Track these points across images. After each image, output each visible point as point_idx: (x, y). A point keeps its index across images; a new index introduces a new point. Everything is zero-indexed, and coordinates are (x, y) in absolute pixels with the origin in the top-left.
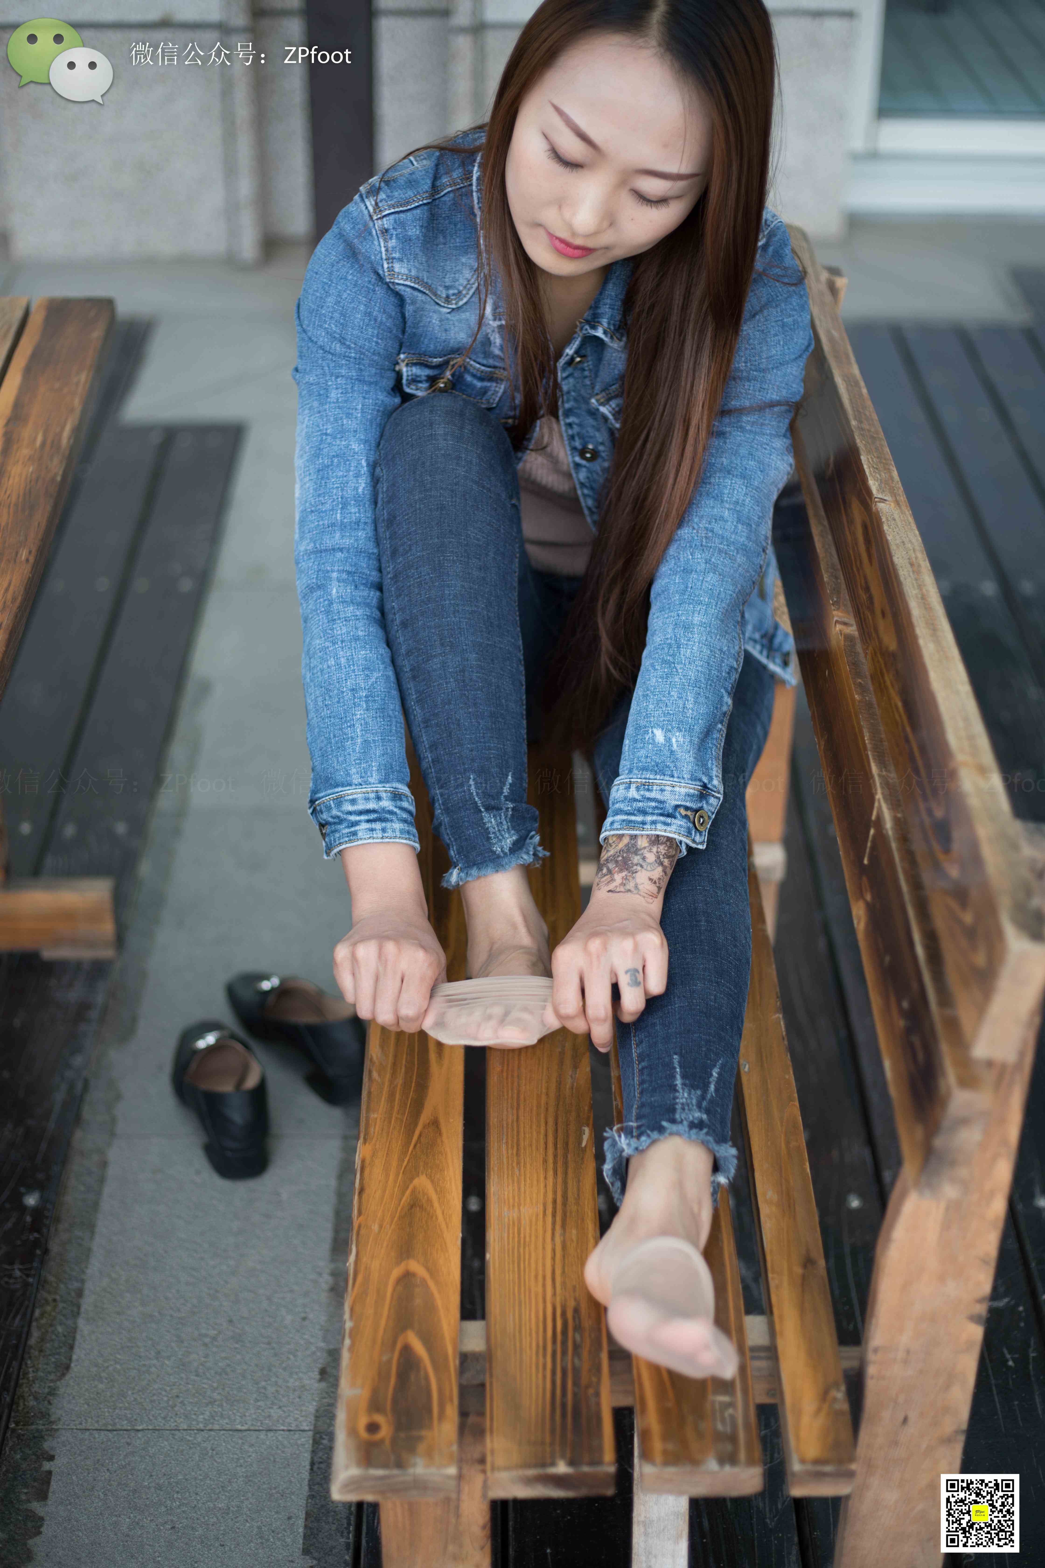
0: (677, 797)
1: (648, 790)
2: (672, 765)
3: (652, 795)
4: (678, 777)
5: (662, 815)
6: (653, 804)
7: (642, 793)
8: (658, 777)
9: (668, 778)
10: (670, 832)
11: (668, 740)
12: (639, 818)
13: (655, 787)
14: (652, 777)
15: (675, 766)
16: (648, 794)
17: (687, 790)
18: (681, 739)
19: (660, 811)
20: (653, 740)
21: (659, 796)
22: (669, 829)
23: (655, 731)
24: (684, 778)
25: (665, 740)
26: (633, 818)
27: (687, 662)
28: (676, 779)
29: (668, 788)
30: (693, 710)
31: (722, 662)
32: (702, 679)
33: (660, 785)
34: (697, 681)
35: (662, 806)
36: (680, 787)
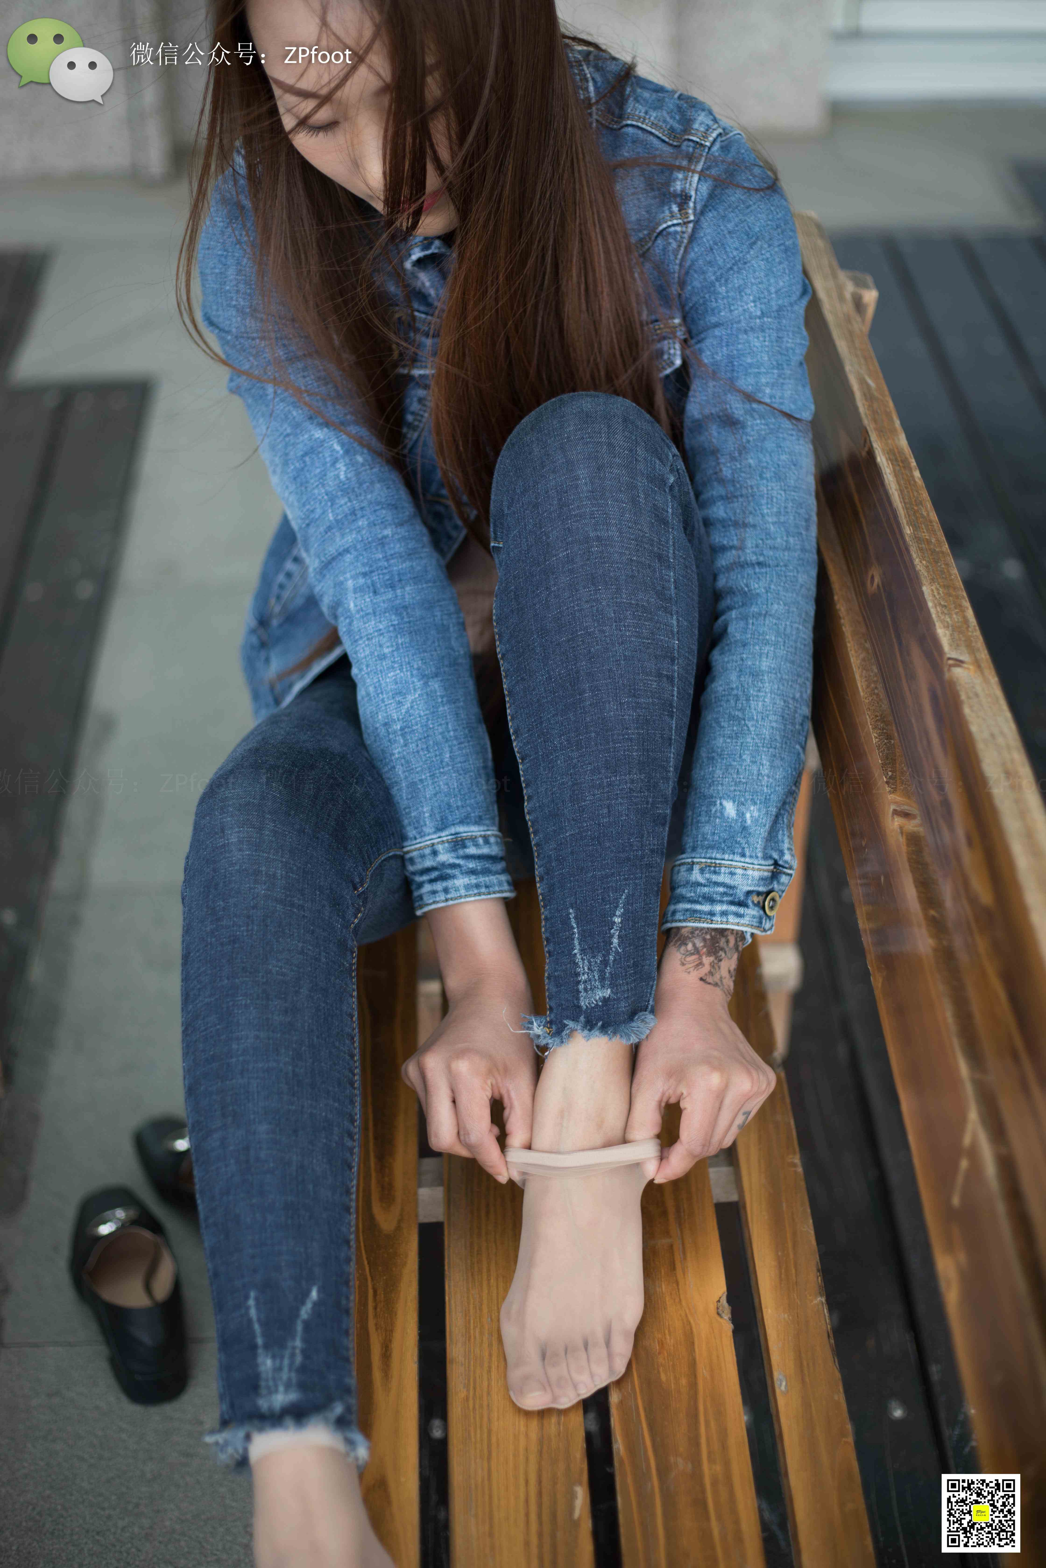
0: (750, 882)
1: (715, 872)
2: (743, 841)
3: (720, 879)
4: (751, 857)
5: (732, 903)
6: (721, 889)
7: (707, 876)
8: (726, 857)
9: (737, 858)
10: (743, 925)
11: (741, 815)
12: (706, 908)
13: (723, 870)
14: (718, 856)
15: (747, 842)
16: (714, 878)
17: (761, 873)
18: (756, 814)
19: (730, 899)
20: (722, 814)
21: (727, 880)
22: (742, 921)
23: (725, 803)
24: (757, 857)
25: (737, 814)
26: (698, 907)
27: (759, 717)
28: (748, 860)
29: (739, 871)
30: (768, 776)
31: (795, 712)
32: (778, 738)
33: (730, 867)
34: (772, 739)
35: (731, 892)
36: (753, 869)
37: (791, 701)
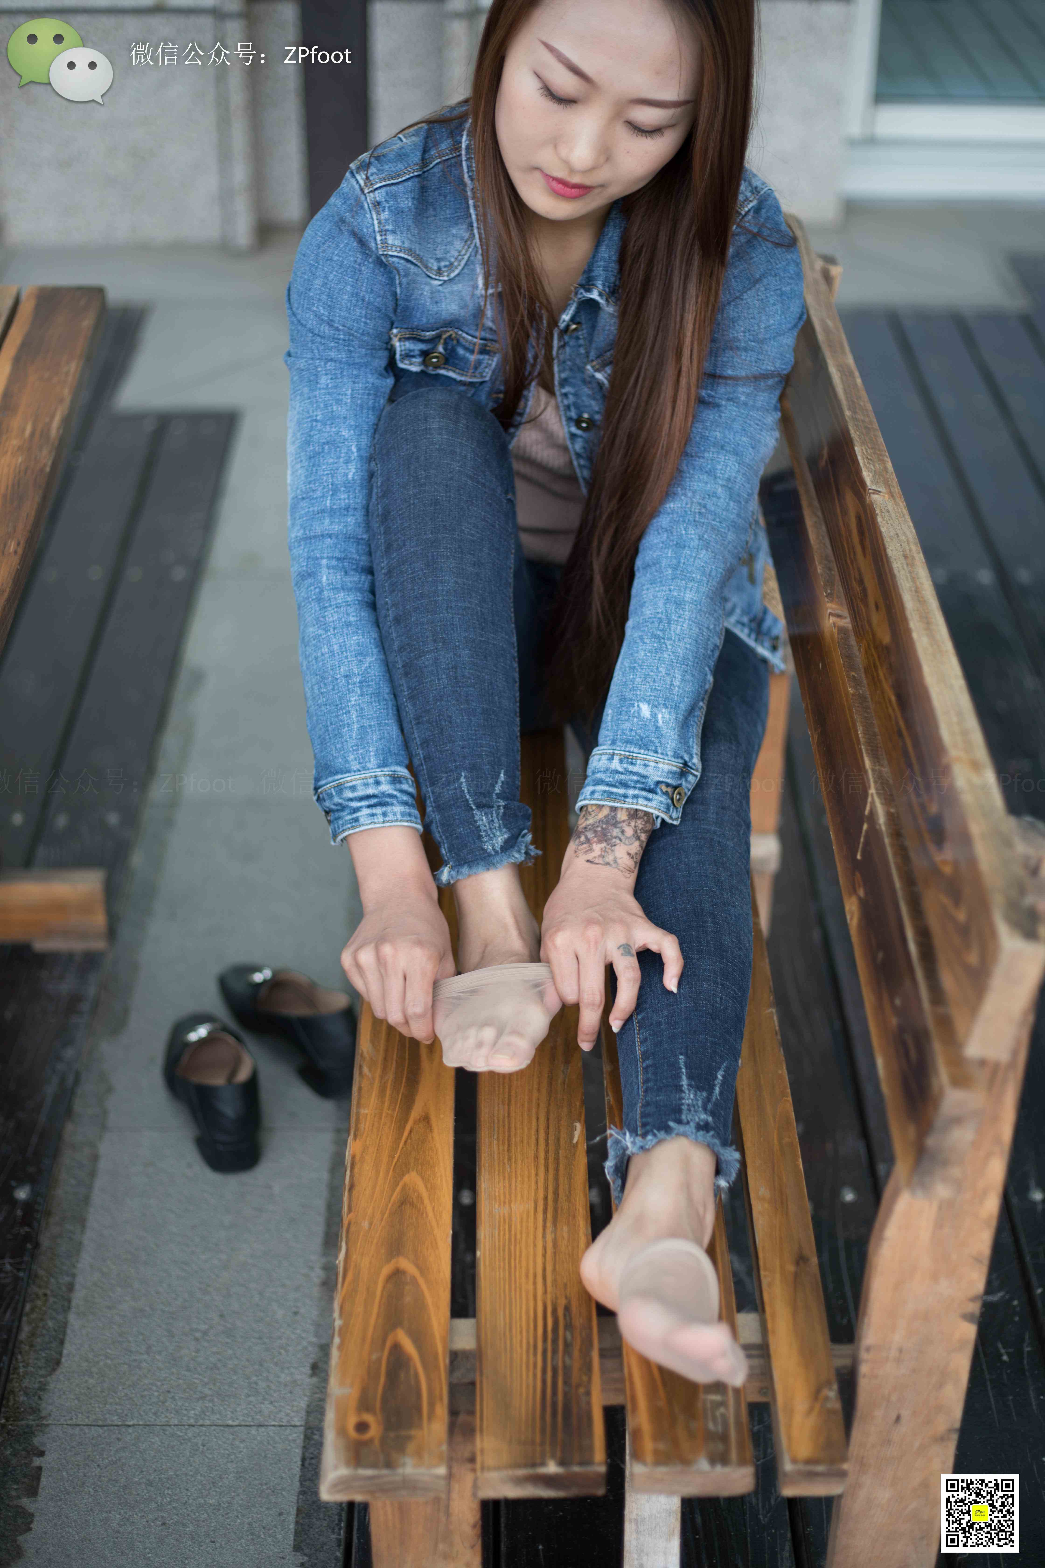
0: (660, 774)
1: (632, 763)
2: (656, 741)
3: (635, 769)
4: (662, 754)
5: (643, 789)
6: (635, 778)
7: (625, 766)
8: (642, 751)
9: (651, 753)
10: (650, 807)
11: (654, 715)
12: (621, 791)
13: (637, 761)
14: (636, 750)
15: (660, 742)
16: (631, 768)
17: (668, 767)
18: (667, 716)
19: (642, 786)
20: (639, 714)
21: (641, 770)
22: (650, 804)
23: (641, 705)
24: (667, 755)
25: (651, 715)
26: (615, 790)
27: (677, 639)
28: (659, 756)
29: (652, 764)
30: (679, 688)
31: (708, 640)
32: (690, 657)
33: (644, 760)
34: (685, 658)
35: (644, 780)
36: (664, 763)
37: (705, 630)
